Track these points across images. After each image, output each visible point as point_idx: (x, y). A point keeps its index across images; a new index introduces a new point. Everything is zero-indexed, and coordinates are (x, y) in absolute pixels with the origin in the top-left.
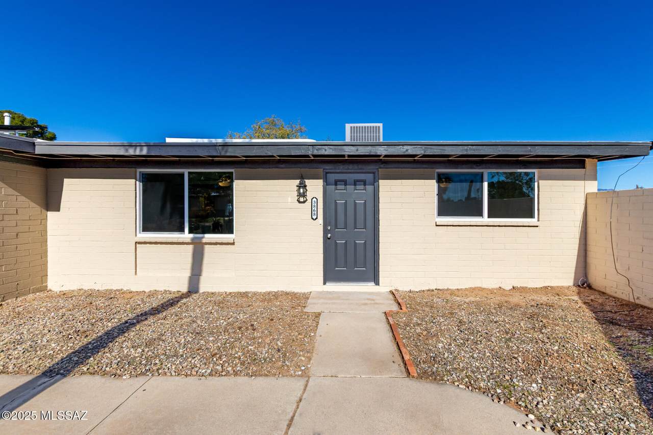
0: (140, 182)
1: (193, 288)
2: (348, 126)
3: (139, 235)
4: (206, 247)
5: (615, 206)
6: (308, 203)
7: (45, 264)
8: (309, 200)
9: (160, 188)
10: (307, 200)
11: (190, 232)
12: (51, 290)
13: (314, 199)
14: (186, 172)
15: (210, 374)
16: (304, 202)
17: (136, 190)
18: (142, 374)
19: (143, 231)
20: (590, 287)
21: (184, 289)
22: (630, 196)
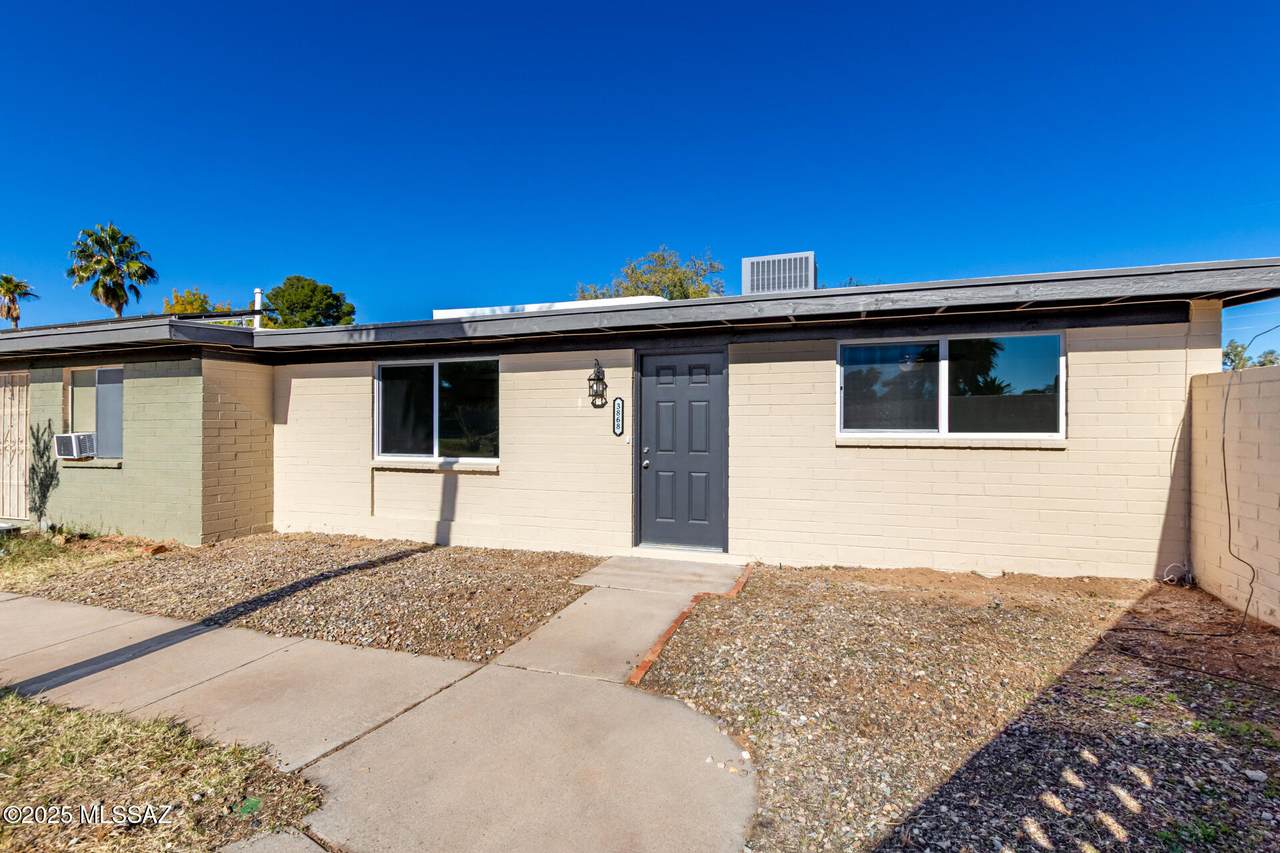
0: (379, 380)
1: (442, 540)
2: (746, 262)
3: (377, 458)
4: (461, 476)
5: (1233, 406)
6: (608, 408)
7: (271, 495)
8: (611, 403)
9: (402, 387)
10: (606, 402)
11: (441, 455)
12: (276, 532)
13: (619, 401)
14: (436, 362)
15: (370, 645)
16: (602, 406)
17: (373, 393)
18: (298, 634)
19: (383, 452)
20: (1194, 585)
21: (431, 540)
22: (1260, 382)
